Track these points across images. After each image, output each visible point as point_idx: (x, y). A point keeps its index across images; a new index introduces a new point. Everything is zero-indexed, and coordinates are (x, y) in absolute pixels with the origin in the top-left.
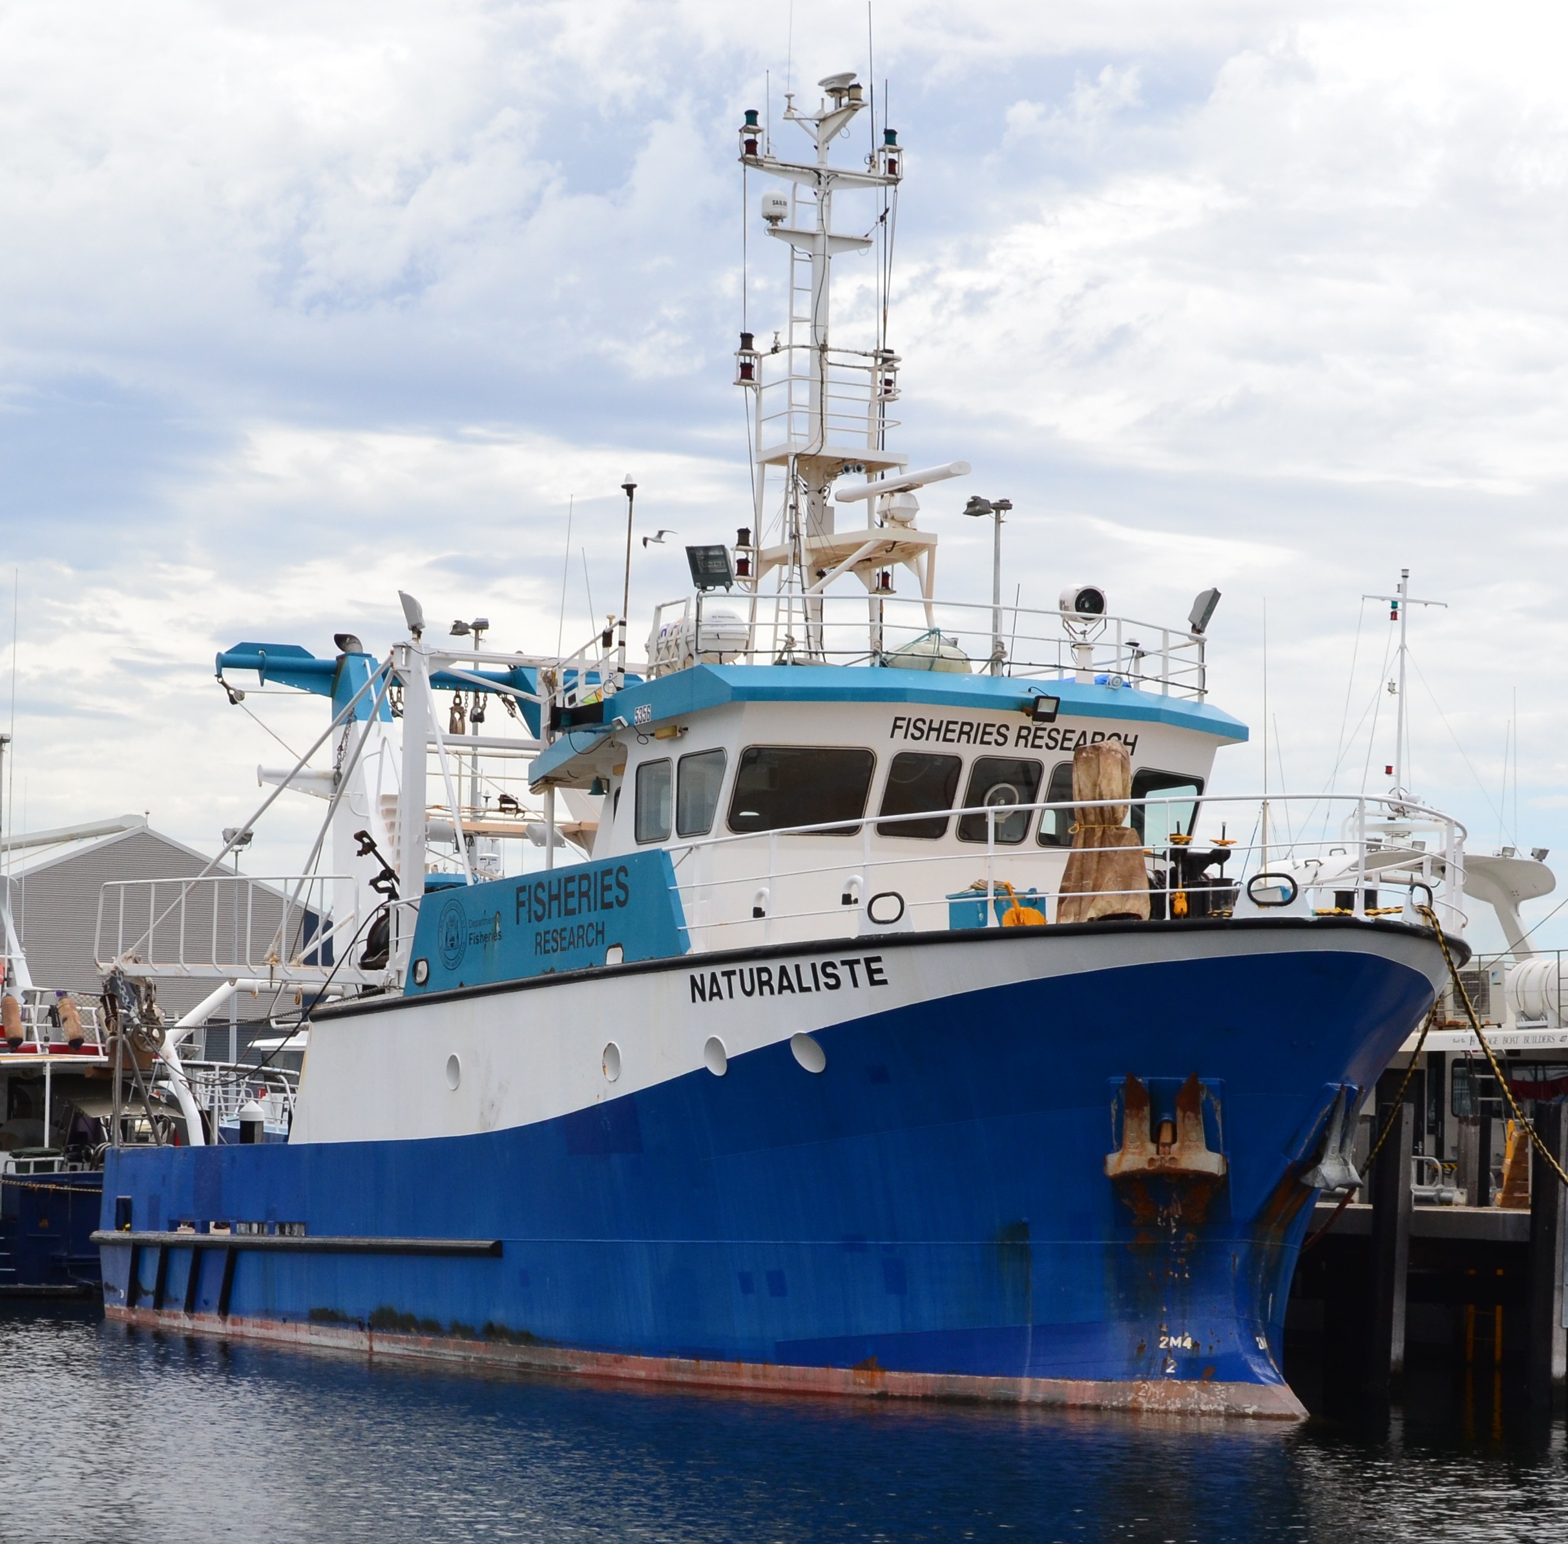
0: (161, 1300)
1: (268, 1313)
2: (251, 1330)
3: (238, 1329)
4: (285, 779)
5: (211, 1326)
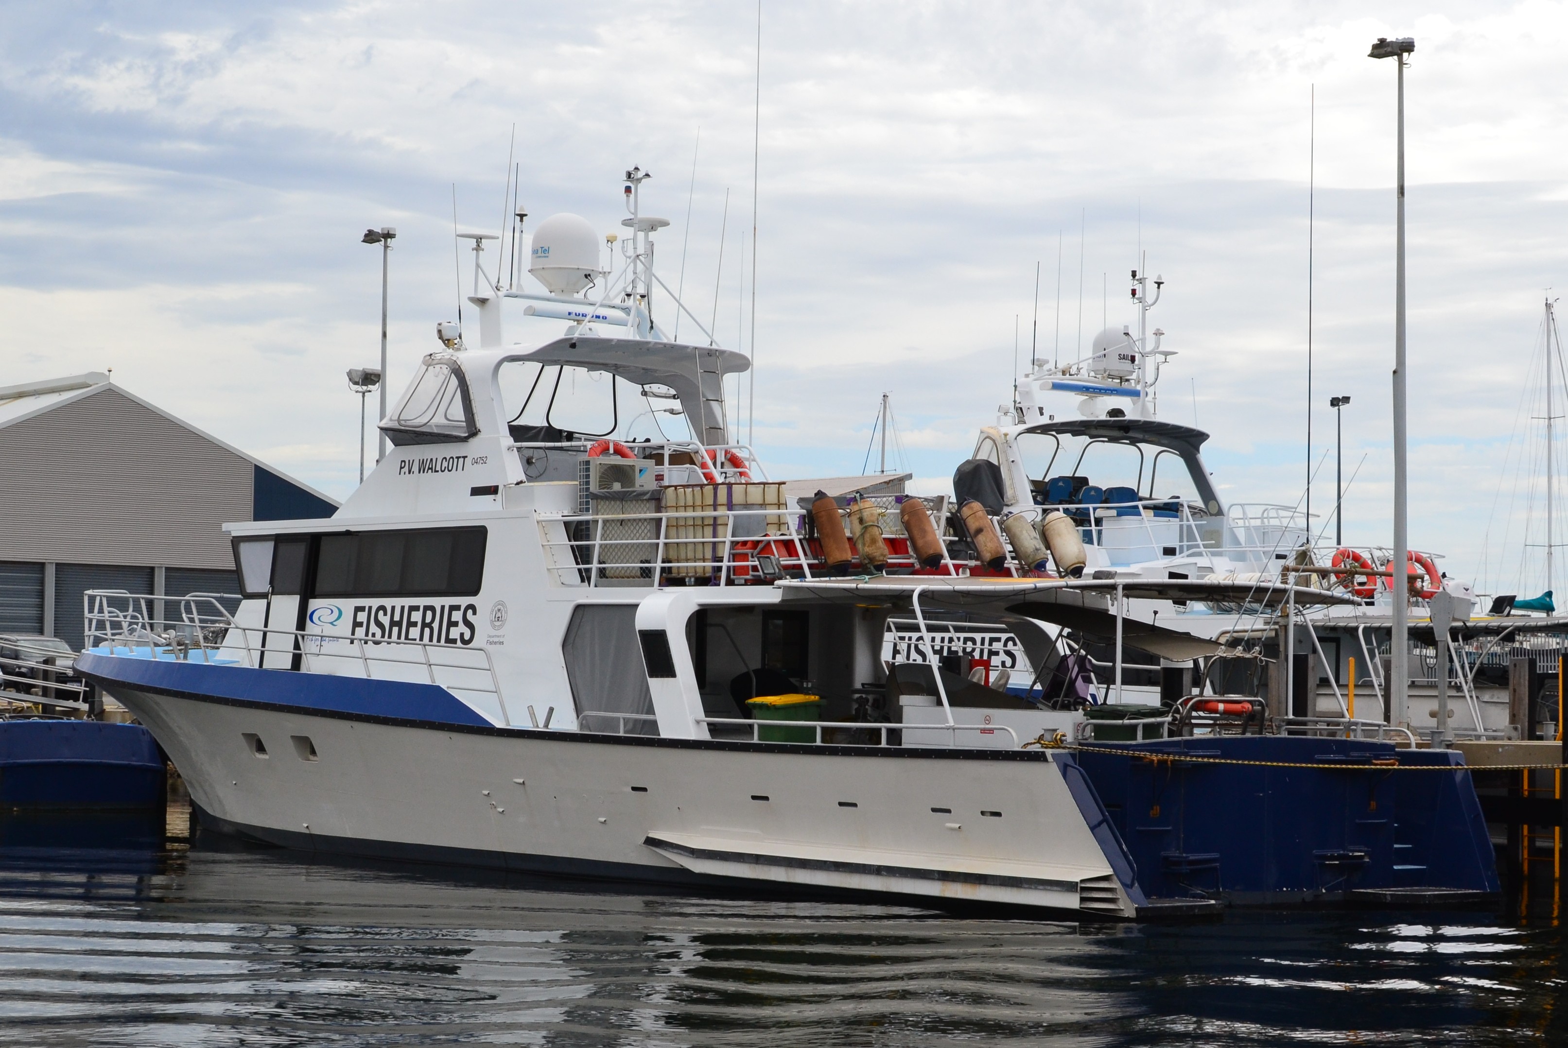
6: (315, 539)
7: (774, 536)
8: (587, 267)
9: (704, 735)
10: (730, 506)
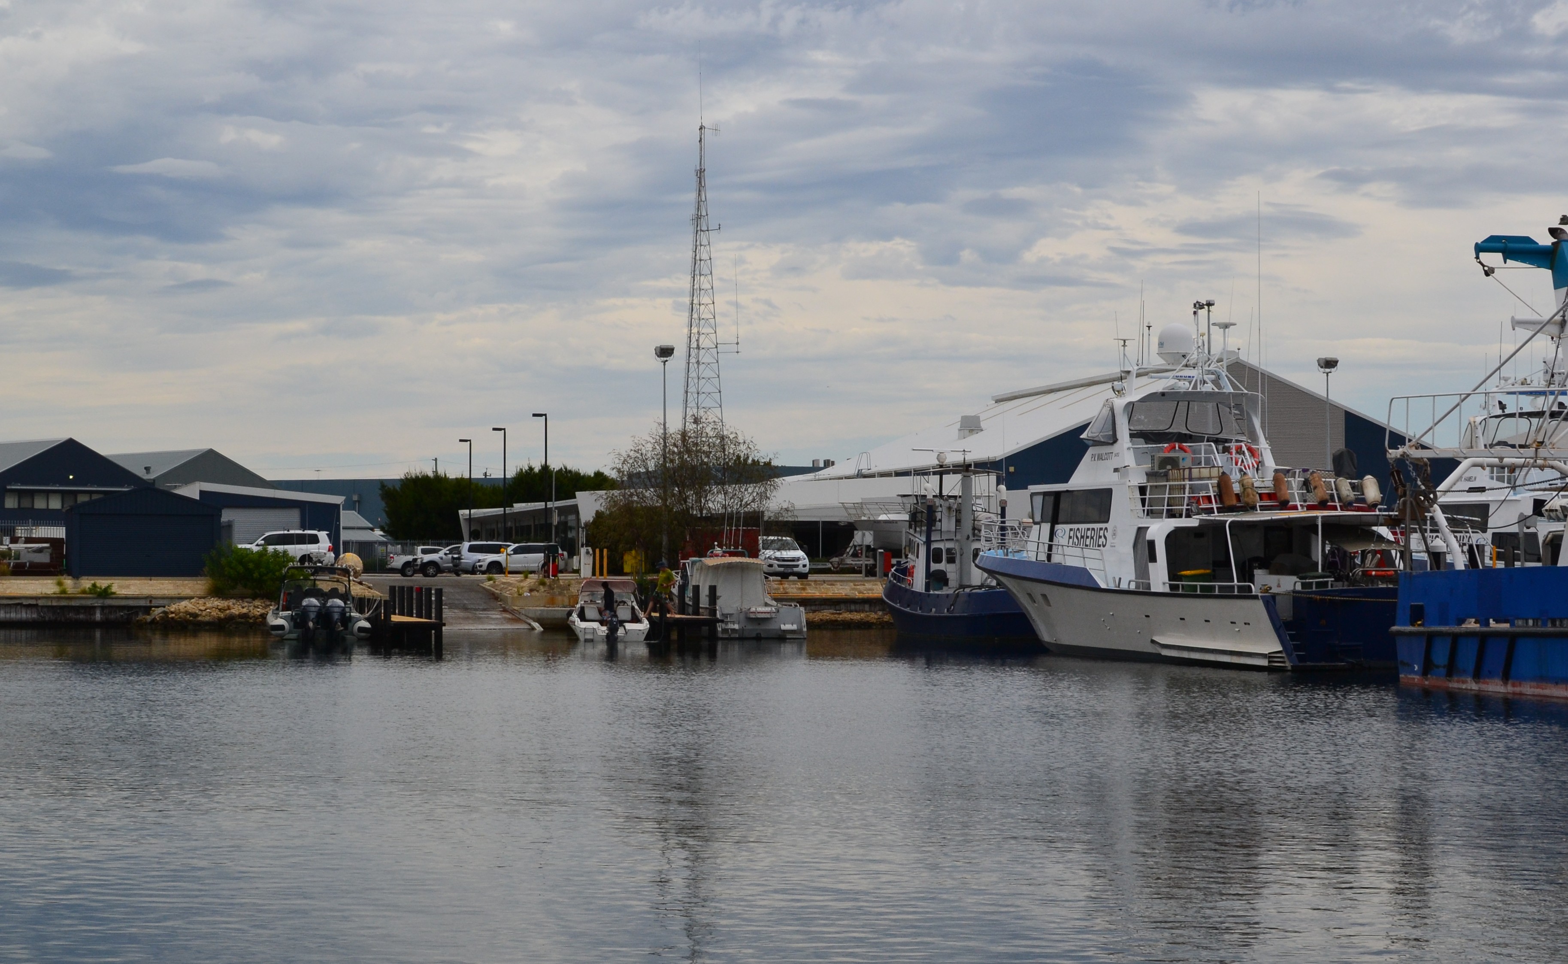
0: (1451, 670)
1: (1542, 678)
2: (1529, 689)
3: (1517, 689)
4: (1542, 325)
5: (1495, 687)
6: (1057, 495)
7: (1203, 494)
8: (1183, 351)
9: (1167, 589)
10: (1190, 479)
